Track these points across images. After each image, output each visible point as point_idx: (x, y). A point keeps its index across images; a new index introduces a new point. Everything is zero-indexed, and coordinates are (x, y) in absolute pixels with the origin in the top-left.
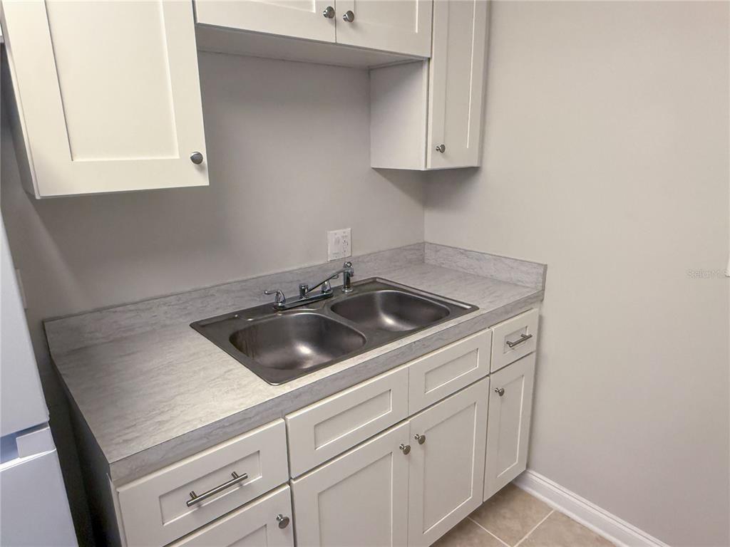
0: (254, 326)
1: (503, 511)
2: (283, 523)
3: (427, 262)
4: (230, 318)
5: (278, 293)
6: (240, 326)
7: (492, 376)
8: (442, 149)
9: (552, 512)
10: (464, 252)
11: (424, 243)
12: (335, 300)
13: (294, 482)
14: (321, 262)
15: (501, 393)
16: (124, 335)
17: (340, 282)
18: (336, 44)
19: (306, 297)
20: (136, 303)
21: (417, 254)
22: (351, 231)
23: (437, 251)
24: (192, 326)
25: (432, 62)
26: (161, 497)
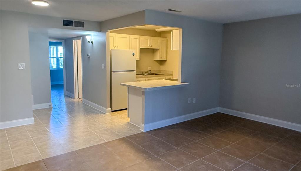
8: (161, 58)
18: (150, 48)
22: (151, 67)
25: (160, 49)
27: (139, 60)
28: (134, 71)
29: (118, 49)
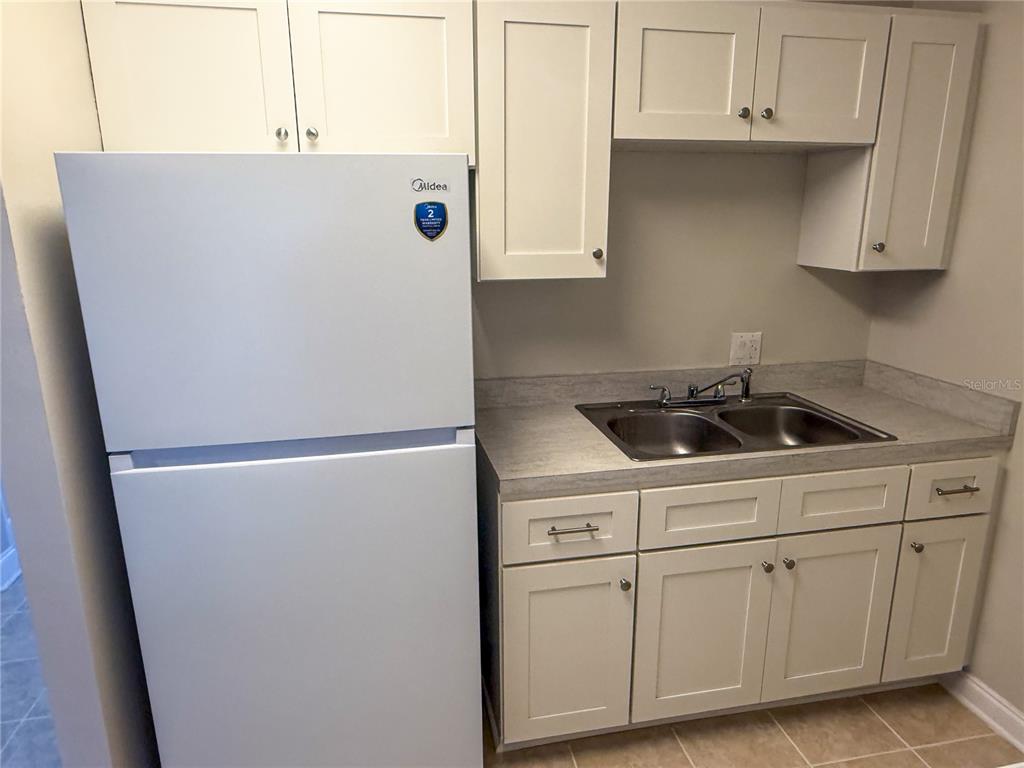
0: (635, 418)
1: (914, 711)
2: (626, 586)
3: (865, 383)
4: (613, 406)
5: (664, 390)
6: (620, 415)
7: (906, 525)
8: (881, 248)
9: (992, 734)
10: (914, 377)
11: (866, 360)
12: (727, 407)
13: (640, 554)
14: (722, 366)
15: (919, 549)
16: (520, 404)
17: (738, 390)
18: (750, 141)
19: (693, 399)
20: (533, 378)
21: (854, 375)
22: (762, 335)
23: (880, 372)
24: (577, 407)
25: (876, 148)
26: (530, 520)
27: (599, 272)
28: (448, 435)
29: (326, 146)
